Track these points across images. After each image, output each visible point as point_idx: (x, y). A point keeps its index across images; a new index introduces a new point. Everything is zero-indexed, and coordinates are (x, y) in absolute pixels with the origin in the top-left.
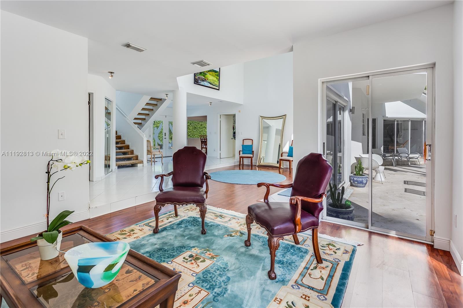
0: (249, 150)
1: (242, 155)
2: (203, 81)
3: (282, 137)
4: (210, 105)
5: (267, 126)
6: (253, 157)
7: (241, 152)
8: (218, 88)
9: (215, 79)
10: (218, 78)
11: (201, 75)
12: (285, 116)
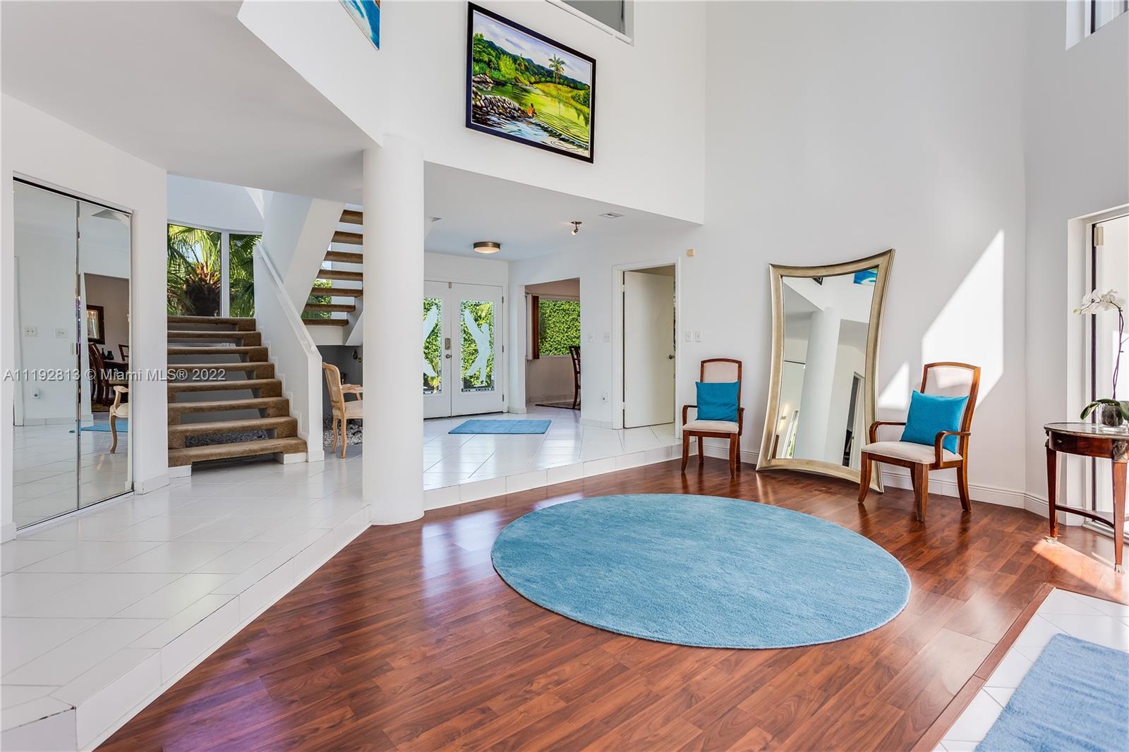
0: (725, 405)
1: (694, 424)
2: (513, 118)
3: (871, 349)
4: (574, 233)
5: (804, 309)
6: (740, 433)
7: (693, 413)
8: (587, 154)
9: (571, 114)
10: (588, 110)
11: (504, 93)
12: (886, 257)
